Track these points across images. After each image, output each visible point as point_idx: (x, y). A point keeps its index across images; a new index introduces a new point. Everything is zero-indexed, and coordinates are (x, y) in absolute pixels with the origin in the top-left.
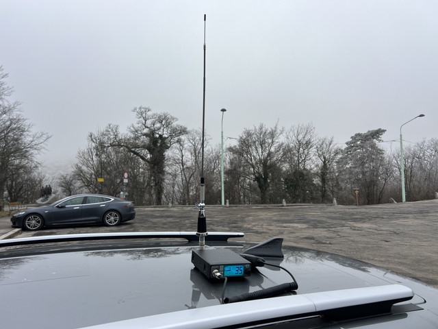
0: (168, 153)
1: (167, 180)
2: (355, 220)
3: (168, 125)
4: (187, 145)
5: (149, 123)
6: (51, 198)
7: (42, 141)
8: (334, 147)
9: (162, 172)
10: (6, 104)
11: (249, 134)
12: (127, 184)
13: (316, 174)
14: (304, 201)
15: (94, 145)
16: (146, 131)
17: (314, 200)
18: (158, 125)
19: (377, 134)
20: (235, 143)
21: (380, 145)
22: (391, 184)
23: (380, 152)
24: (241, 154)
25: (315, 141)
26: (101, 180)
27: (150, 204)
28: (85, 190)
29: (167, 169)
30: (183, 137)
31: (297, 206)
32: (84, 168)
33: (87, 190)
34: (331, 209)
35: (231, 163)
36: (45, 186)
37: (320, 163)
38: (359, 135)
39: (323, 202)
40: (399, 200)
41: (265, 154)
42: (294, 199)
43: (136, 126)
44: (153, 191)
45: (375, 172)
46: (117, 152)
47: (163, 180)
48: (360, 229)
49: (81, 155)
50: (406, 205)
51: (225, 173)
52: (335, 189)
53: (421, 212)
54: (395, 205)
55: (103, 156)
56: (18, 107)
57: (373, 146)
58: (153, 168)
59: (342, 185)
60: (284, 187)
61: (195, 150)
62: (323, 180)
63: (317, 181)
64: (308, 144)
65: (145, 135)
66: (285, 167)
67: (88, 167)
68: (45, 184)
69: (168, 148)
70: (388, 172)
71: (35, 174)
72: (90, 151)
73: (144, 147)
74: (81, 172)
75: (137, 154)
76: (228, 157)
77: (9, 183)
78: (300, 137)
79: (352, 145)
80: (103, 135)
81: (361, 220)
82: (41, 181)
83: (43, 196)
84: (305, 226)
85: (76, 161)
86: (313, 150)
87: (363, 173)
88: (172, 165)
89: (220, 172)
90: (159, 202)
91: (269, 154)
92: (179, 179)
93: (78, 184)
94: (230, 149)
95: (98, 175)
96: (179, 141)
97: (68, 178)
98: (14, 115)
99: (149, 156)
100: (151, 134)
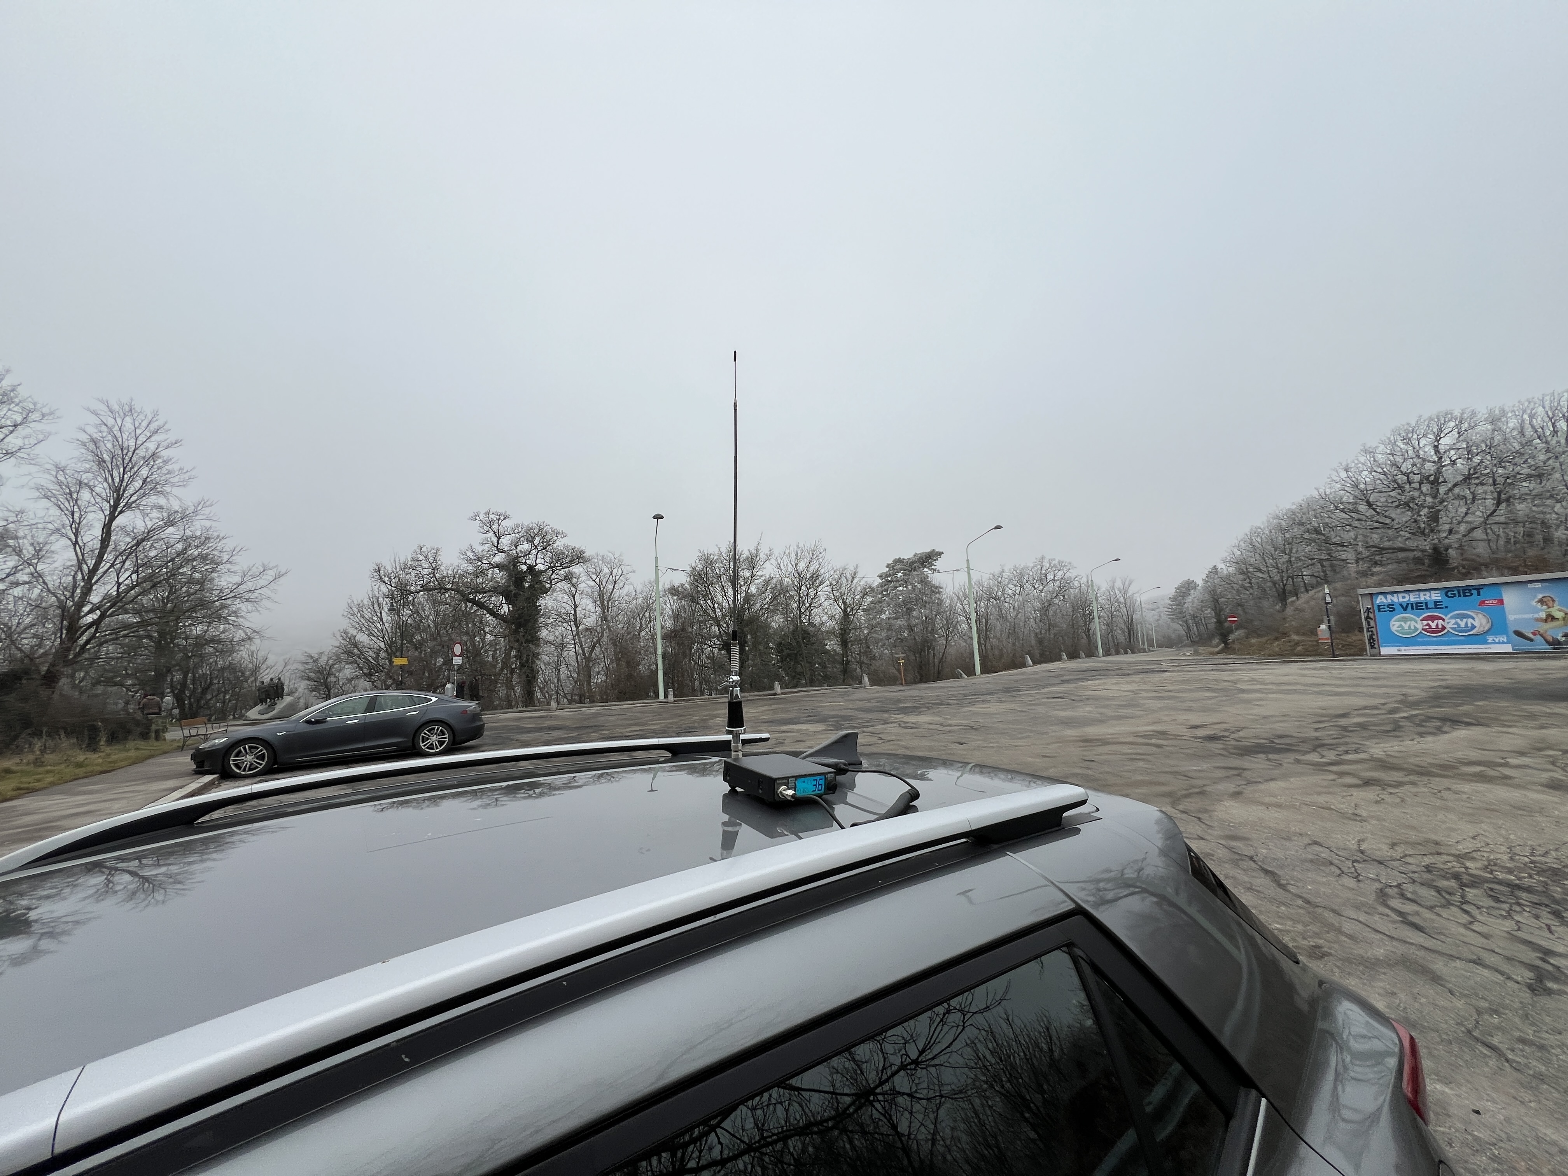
0: (546, 602)
1: (546, 656)
2: (904, 711)
3: (546, 545)
4: (586, 584)
5: (505, 542)
6: (281, 705)
7: (262, 582)
8: (859, 584)
9: (534, 639)
10: (176, 506)
11: (708, 562)
12: (460, 667)
13: (831, 632)
14: (812, 683)
15: (384, 589)
16: (499, 558)
17: (829, 680)
18: (525, 547)
19: (928, 559)
20: (681, 579)
21: (936, 578)
22: (956, 645)
23: (936, 590)
24: (694, 600)
25: (827, 572)
26: (399, 661)
27: (510, 706)
28: (363, 683)
29: (544, 633)
30: (576, 569)
31: (802, 693)
32: (362, 638)
33: (368, 684)
34: (859, 694)
35: (676, 616)
36: (266, 680)
37: (837, 611)
38: (899, 561)
39: (844, 683)
40: (971, 672)
41: (740, 598)
42: (795, 681)
43: (479, 549)
44: (515, 679)
45: (929, 623)
46: (435, 603)
47: (536, 656)
48: (915, 726)
49: (355, 611)
50: (981, 680)
51: (664, 637)
52: (864, 659)
53: (1007, 690)
54: (965, 680)
55: (406, 612)
56: (207, 511)
57: (924, 581)
58: (516, 631)
59: (876, 651)
60: (774, 658)
61: (601, 594)
62: (844, 643)
63: (832, 645)
64: (815, 577)
65: (498, 566)
66: (777, 622)
67: (370, 634)
68: (266, 677)
69: (546, 591)
70: (950, 625)
71: (242, 655)
72: (375, 602)
73: (495, 590)
74: (355, 646)
75: (481, 605)
76: (667, 606)
77: (178, 677)
78: (802, 566)
79: (888, 579)
80: (405, 567)
81: (915, 710)
82: (256, 670)
83: (262, 701)
84: (820, 727)
85: (344, 624)
86: (825, 588)
87: (910, 628)
88: (555, 625)
89: (653, 637)
90: (529, 700)
91: (748, 598)
92: (570, 653)
93: (348, 671)
94: (674, 591)
95: (393, 650)
96: (568, 578)
97: (323, 660)
98: (197, 527)
99: (505, 609)
100: (511, 566)
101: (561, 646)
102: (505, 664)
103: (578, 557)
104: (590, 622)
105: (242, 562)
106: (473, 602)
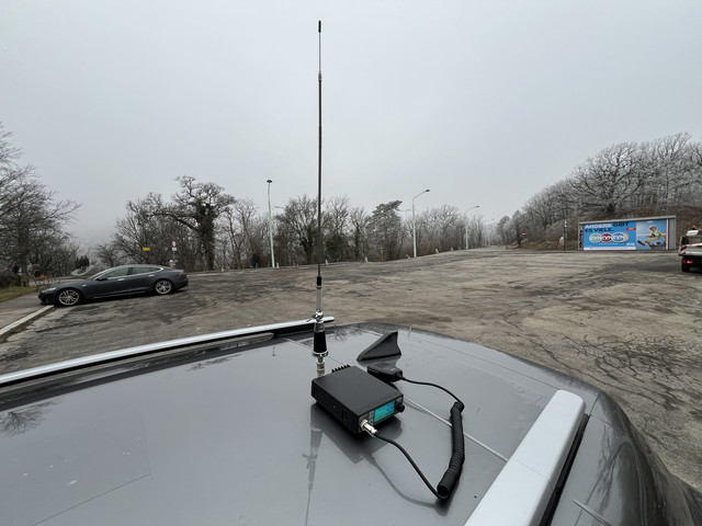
0: (216, 221)
2: (384, 274)
3: (215, 194)
4: (235, 213)
5: (194, 192)
6: (88, 269)
7: (68, 210)
8: (364, 216)
11: (294, 204)
12: (176, 252)
13: (351, 238)
14: (342, 260)
15: (134, 214)
16: (192, 200)
17: (349, 259)
18: (204, 194)
19: (395, 204)
20: (282, 212)
21: (398, 214)
22: (406, 244)
23: (398, 219)
24: (288, 222)
25: (349, 210)
26: (145, 249)
27: (202, 270)
28: (129, 259)
29: (217, 236)
30: (230, 206)
31: (337, 265)
32: (126, 237)
33: (132, 260)
34: (364, 266)
35: (279, 229)
36: (80, 257)
37: (354, 228)
38: (382, 205)
39: (356, 260)
40: (412, 256)
41: (309, 221)
42: (334, 259)
43: (181, 195)
44: (204, 258)
45: (395, 233)
46: (162, 221)
48: (389, 281)
49: (121, 224)
50: (417, 259)
51: (274, 239)
52: (365, 250)
53: (428, 265)
54: (409, 260)
55: (147, 225)
57: (393, 214)
58: (202, 236)
59: (370, 245)
60: (325, 249)
61: (243, 218)
62: (357, 243)
63: (351, 243)
64: (344, 212)
65: (191, 204)
66: (326, 232)
67: (130, 236)
68: (80, 255)
69: (216, 216)
70: (404, 236)
72: (131, 221)
73: (191, 216)
74: (123, 241)
75: (185, 223)
76: (274, 226)
78: (338, 207)
79: (377, 213)
80: (144, 203)
81: (388, 274)
82: (74, 252)
83: (78, 268)
85: (116, 231)
86: (349, 217)
87: (386, 236)
88: (221, 232)
89: (269, 238)
90: (211, 267)
91: (313, 221)
92: (230, 245)
93: (121, 253)
94: (278, 217)
95: (143, 244)
96: (227, 210)
97: (108, 248)
99: (197, 224)
100: (198, 203)
101: (225, 242)
102: (199, 251)
103: (231, 200)
104: (238, 231)
105: (56, 199)
106: (181, 221)
